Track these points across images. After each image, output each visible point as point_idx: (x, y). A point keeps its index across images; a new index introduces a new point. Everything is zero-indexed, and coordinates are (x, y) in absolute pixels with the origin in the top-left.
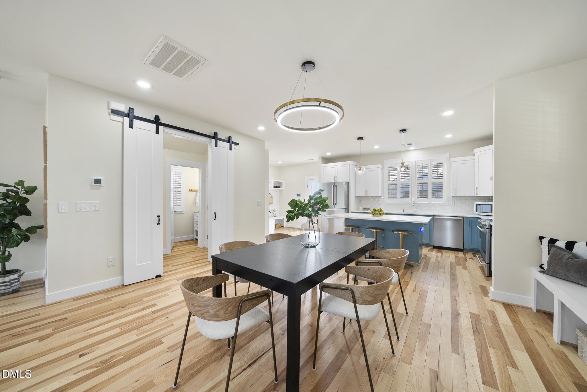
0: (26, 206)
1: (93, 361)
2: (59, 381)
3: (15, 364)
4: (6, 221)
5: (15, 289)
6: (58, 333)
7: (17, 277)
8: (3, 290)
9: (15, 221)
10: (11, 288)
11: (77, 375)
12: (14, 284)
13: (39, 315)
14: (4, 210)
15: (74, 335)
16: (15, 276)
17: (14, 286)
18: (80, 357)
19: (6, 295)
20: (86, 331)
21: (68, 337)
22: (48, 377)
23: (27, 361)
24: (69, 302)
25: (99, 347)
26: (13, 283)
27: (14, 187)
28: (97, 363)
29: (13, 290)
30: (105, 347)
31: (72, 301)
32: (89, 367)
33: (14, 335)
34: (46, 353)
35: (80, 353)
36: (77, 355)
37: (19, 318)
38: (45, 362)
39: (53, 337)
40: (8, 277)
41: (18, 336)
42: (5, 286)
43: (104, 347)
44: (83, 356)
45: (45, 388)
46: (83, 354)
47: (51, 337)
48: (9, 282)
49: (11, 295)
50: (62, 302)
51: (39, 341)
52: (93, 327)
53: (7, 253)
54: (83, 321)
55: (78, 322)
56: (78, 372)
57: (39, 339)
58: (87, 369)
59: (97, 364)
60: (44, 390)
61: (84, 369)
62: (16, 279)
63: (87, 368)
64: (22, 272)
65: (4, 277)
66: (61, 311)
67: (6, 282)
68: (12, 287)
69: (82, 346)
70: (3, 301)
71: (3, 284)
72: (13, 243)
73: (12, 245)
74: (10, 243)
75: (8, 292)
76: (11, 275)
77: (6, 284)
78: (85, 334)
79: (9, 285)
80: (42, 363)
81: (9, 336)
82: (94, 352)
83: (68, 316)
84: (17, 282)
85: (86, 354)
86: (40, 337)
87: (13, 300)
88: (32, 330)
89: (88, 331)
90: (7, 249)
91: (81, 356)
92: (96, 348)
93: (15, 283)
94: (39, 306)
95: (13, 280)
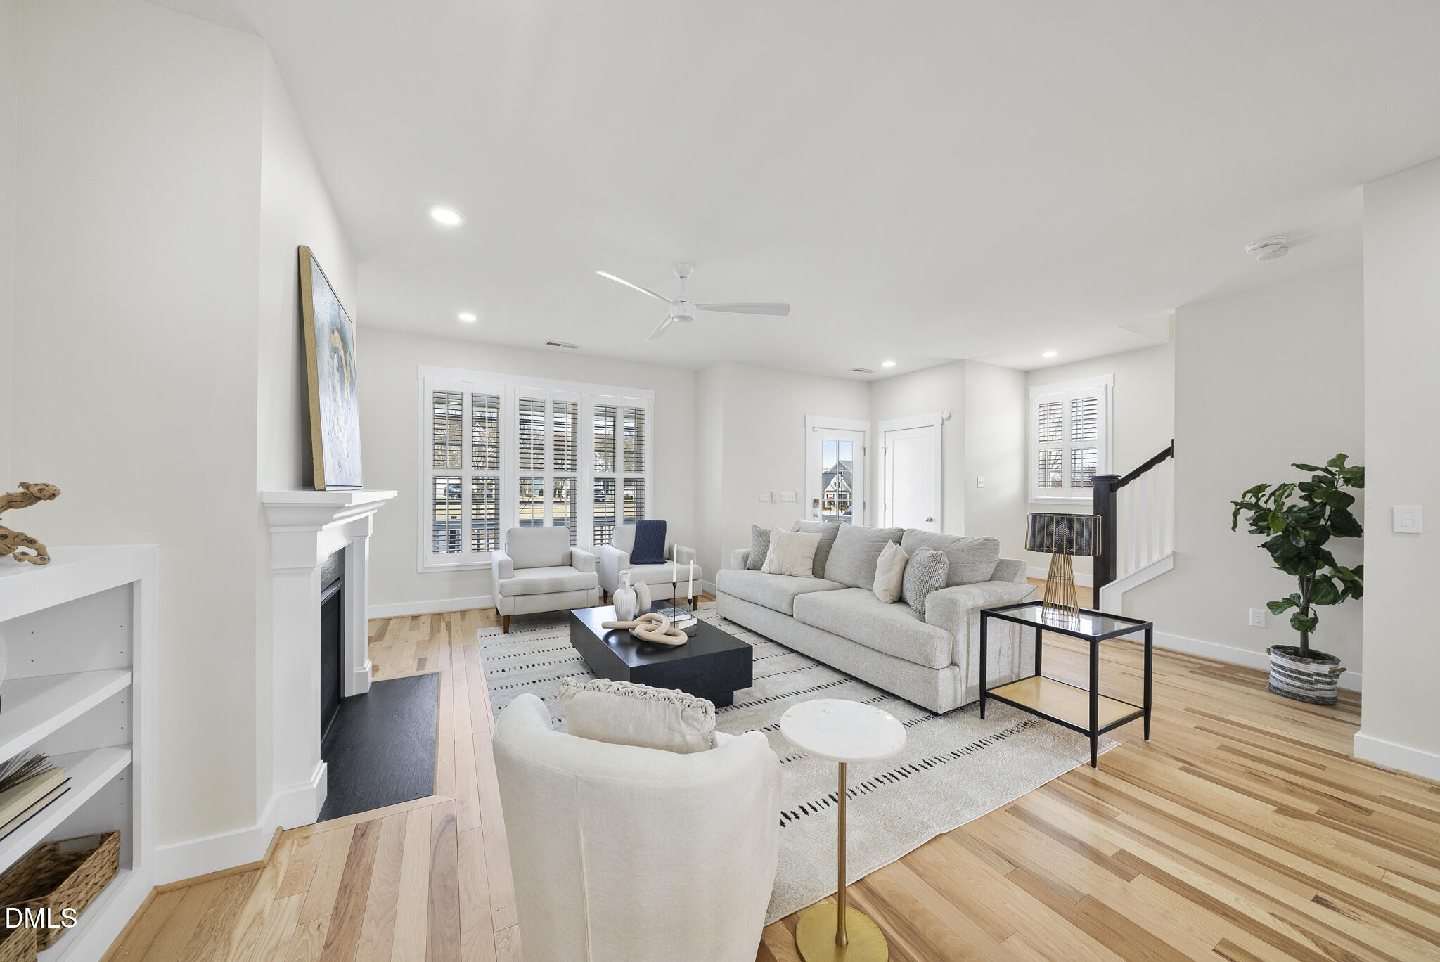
0: (1350, 515)
1: (1331, 934)
2: (1237, 896)
3: (1213, 813)
4: (1298, 544)
5: (1324, 698)
6: (1321, 824)
7: (1328, 673)
8: (1298, 687)
9: (1325, 547)
10: (1313, 691)
11: (1274, 921)
12: (1320, 686)
13: (1323, 768)
14: (1295, 521)
15: (1350, 855)
16: (1324, 669)
17: (1320, 690)
18: (1313, 900)
19: (1302, 701)
20: (1386, 870)
21: (1333, 846)
22: (1230, 874)
23: (1230, 824)
24: (1416, 785)
25: (1378, 927)
26: (1317, 682)
27: (1326, 470)
28: (1335, 945)
29: (1317, 697)
30: (1393, 938)
31: (1426, 788)
32: (1312, 934)
33: (1253, 772)
34: (1265, 838)
35: (1321, 894)
36: (1314, 892)
37: (1285, 752)
38: (1251, 849)
39: (1307, 823)
40: (1307, 663)
41: (1257, 778)
42: (1303, 681)
43: (1391, 936)
44: (1323, 904)
45: (1210, 884)
46: (1326, 900)
47: (1301, 822)
48: (1310, 675)
49: (1311, 705)
50: (1398, 776)
51: (1275, 811)
52: (1415, 876)
53: (1311, 615)
54: (1401, 846)
55: (1387, 838)
56: (1282, 919)
57: (1279, 808)
58: (1304, 933)
59: (1333, 947)
60: (1207, 885)
61: (1297, 926)
62: (1325, 676)
63: (1306, 930)
64: (1340, 666)
65: (1300, 661)
66: (1376, 792)
67: (1303, 674)
68: (1317, 689)
69: (1341, 888)
70: (1290, 709)
71: (1299, 676)
72: (1326, 595)
73: (1325, 599)
74: (1322, 594)
75: (1308, 697)
76: (1314, 662)
77: (1303, 677)
78: (1377, 873)
79: (1310, 683)
80: (1245, 846)
81: (1244, 768)
82: (1353, 922)
83: (1378, 810)
84: (1329, 683)
85: (1333, 908)
86: (1285, 806)
87: (1305, 716)
88: (1286, 784)
89: (1388, 873)
90: (1312, 605)
91: (1317, 900)
92: (1366, 920)
93: (1323, 684)
94: (1341, 753)
95: (1318, 675)
